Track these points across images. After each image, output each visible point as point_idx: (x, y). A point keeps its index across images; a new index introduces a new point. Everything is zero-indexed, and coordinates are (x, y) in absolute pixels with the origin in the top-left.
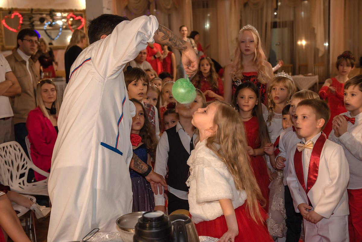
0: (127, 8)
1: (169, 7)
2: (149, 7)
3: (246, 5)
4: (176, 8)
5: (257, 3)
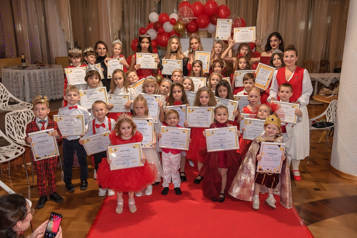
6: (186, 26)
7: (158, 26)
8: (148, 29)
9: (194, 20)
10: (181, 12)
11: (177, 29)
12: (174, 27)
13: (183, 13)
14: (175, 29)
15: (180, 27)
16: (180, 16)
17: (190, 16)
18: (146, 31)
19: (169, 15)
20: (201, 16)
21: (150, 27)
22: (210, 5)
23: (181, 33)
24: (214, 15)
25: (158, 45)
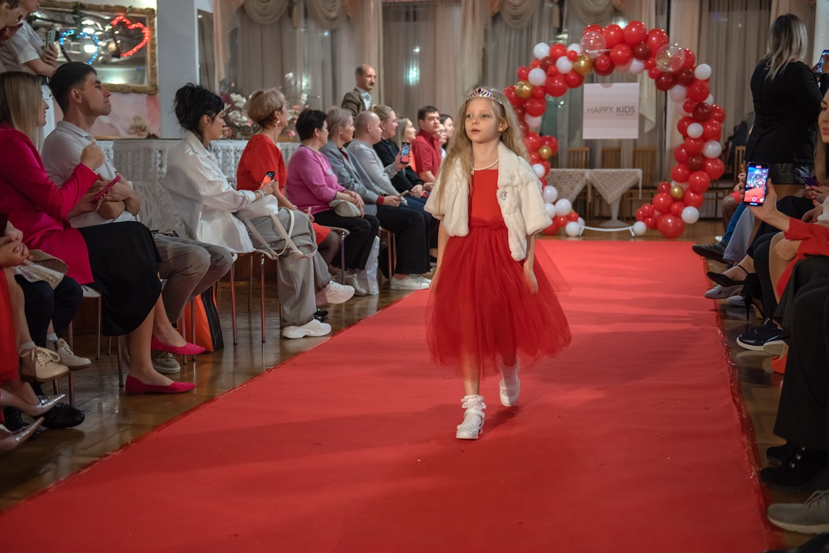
0: (242, 10)
1: (333, 15)
2: (290, 12)
3: (496, 17)
4: (348, 18)
5: (521, 16)
6: (594, 64)
7: (547, 65)
8: (531, 69)
9: (607, 54)
10: (585, 40)
11: (580, 67)
12: (573, 64)
13: (588, 43)
14: (575, 68)
15: (583, 62)
16: (584, 48)
17: (600, 47)
18: (528, 71)
19: (567, 47)
20: (617, 47)
21: (535, 66)
22: (634, 29)
23: (585, 74)
24: (639, 44)
25: (548, 95)
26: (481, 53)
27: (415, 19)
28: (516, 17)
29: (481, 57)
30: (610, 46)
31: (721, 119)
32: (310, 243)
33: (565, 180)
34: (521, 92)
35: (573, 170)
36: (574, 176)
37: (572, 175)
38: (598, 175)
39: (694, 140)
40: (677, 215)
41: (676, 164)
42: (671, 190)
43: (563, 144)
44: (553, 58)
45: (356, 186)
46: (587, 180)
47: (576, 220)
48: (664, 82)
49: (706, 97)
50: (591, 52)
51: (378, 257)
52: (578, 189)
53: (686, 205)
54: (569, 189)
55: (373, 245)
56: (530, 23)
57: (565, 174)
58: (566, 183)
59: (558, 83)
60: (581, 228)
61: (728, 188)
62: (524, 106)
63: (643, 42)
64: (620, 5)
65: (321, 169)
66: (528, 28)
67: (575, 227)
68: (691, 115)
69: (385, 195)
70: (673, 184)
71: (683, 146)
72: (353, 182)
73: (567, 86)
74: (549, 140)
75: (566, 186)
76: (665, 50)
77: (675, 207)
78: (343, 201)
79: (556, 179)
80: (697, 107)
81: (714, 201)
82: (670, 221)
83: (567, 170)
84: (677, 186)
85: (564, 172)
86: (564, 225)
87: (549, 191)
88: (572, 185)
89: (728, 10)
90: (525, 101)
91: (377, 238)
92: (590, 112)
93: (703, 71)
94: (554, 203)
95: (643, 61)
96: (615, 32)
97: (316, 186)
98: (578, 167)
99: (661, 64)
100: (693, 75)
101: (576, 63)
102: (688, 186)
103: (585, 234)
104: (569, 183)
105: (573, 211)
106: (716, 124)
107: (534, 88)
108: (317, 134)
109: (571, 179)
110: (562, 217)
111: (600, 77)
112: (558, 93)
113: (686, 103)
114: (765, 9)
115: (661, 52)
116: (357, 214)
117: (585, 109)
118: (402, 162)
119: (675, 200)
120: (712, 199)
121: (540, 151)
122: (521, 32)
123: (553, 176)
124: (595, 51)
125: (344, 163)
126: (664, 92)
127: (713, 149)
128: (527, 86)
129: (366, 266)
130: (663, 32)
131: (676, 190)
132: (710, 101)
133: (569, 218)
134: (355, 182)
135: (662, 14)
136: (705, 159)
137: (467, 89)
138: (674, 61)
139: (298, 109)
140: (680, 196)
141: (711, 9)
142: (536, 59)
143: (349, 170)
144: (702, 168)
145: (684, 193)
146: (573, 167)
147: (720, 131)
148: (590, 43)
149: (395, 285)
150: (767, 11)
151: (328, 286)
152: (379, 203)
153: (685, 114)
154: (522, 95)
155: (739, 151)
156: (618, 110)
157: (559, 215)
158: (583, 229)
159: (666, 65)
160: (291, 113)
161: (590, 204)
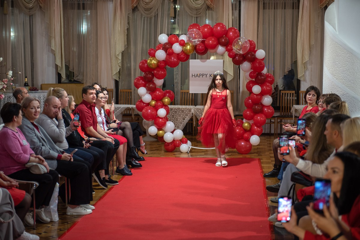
1: (31, 5)
3: (135, 9)
4: (41, 7)
5: (151, 9)
6: (195, 48)
7: (167, 47)
8: (157, 50)
9: (203, 42)
11: (187, 50)
12: (183, 48)
13: (191, 35)
14: (183, 50)
15: (188, 47)
16: (189, 38)
17: (199, 38)
18: (155, 52)
19: (179, 37)
20: (209, 38)
21: (159, 49)
22: (219, 28)
23: (190, 54)
24: (222, 37)
25: (167, 65)
26: (126, 31)
27: (84, 9)
28: (147, 10)
29: (126, 34)
30: (205, 36)
31: (272, 82)
32: (10, 210)
33: (179, 114)
34: (151, 64)
35: (184, 107)
36: (184, 111)
37: (183, 111)
38: (200, 111)
39: (256, 95)
40: (247, 140)
41: (246, 108)
42: (244, 124)
43: (178, 88)
44: (170, 43)
45: (43, 148)
46: (192, 114)
47: (186, 143)
48: (237, 60)
49: (263, 70)
50: (193, 40)
51: (58, 196)
52: (187, 119)
53: (253, 134)
54: (182, 119)
55: (55, 189)
56: (156, 14)
57: (179, 110)
58: (180, 116)
59: (174, 59)
60: (189, 147)
61: (277, 117)
62: (153, 72)
63: (224, 36)
64: (211, 4)
65: (18, 142)
66: (155, 16)
67: (185, 147)
68: (254, 80)
69: (63, 153)
70: (244, 121)
71: (249, 98)
72: (41, 146)
73: (179, 61)
74: (169, 92)
75: (180, 117)
76: (237, 41)
77: (246, 135)
78: (35, 164)
79: (174, 113)
80: (258, 75)
81: (269, 124)
82: (243, 143)
83: (180, 107)
84: (246, 122)
85: (179, 109)
86: (179, 146)
87: (169, 125)
88: (183, 117)
89: (275, 9)
90: (154, 70)
91: (58, 184)
92: (193, 76)
93: (260, 54)
94: (172, 132)
95: (225, 47)
96: (208, 29)
97: (15, 154)
98: (187, 105)
99: (235, 48)
100: (255, 56)
101: (184, 47)
102: (253, 122)
103: (192, 151)
104: (181, 115)
105: (184, 137)
106: (269, 85)
107: (159, 62)
108: (15, 119)
109: (183, 113)
110: (177, 140)
111: (199, 56)
112: (174, 65)
113: (251, 73)
114: (296, 9)
115: (235, 42)
116: (44, 172)
117: (191, 75)
118: (75, 126)
119: (245, 131)
120: (268, 123)
121: (164, 100)
122: (151, 18)
123: (172, 111)
124: (196, 40)
125: (35, 133)
126: (238, 66)
127: (267, 100)
128: (154, 61)
129: (50, 203)
130: (236, 30)
131: (246, 125)
132: (265, 71)
133: (182, 141)
134: (43, 145)
135: (236, 10)
136: (263, 106)
137: (117, 53)
138: (243, 47)
139: (6, 81)
140: (248, 129)
141: (264, 8)
142: (160, 43)
143: (38, 137)
144: (261, 112)
145: (251, 127)
146: (184, 105)
147: (271, 89)
148: (193, 35)
149: (70, 212)
150: (297, 10)
151: (22, 235)
152: (59, 159)
153: (251, 79)
154: (151, 66)
155: (283, 94)
156: (210, 75)
157: (175, 139)
158: (190, 148)
159: (238, 49)
160: (1, 84)
161: (195, 127)
